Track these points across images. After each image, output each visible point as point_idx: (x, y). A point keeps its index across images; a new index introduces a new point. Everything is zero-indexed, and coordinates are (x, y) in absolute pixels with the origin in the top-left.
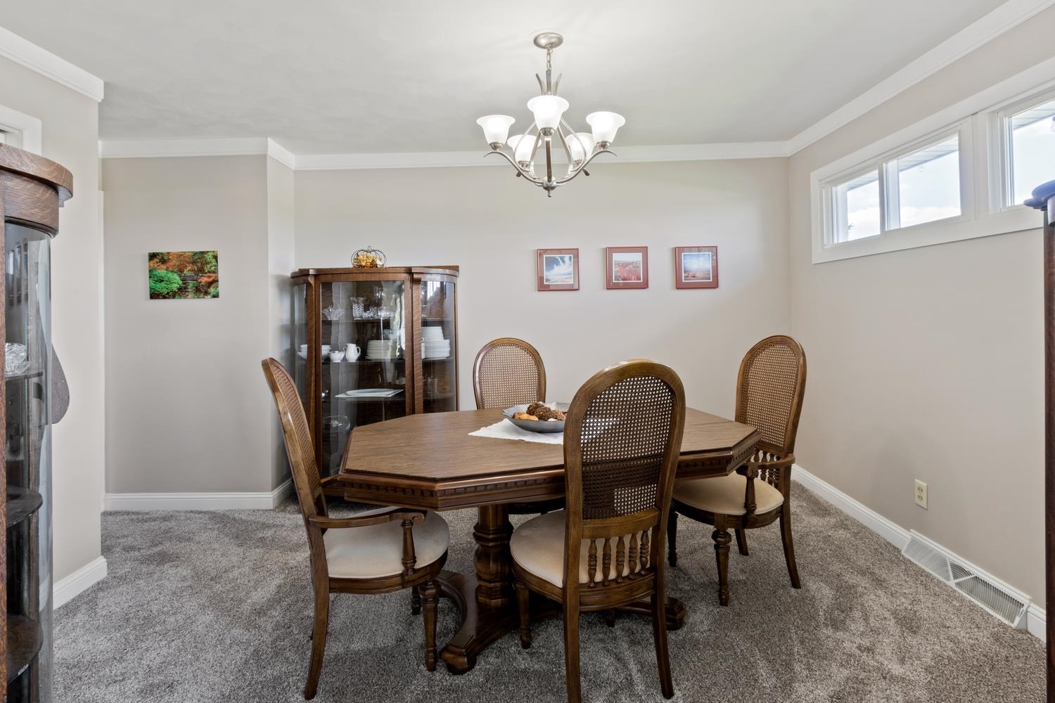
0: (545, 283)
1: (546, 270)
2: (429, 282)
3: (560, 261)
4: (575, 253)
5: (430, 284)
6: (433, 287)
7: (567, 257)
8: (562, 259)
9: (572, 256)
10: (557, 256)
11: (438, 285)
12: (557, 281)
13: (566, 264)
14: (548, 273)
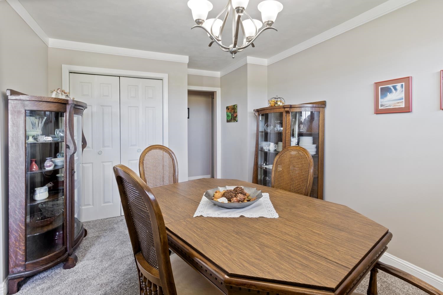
0: (380, 108)
1: (381, 98)
2: (303, 112)
3: (393, 89)
4: (407, 81)
5: (303, 113)
6: (306, 115)
7: (399, 86)
8: (395, 88)
9: (404, 83)
10: (390, 86)
11: (309, 113)
12: (390, 106)
13: (398, 91)
14: (382, 100)
